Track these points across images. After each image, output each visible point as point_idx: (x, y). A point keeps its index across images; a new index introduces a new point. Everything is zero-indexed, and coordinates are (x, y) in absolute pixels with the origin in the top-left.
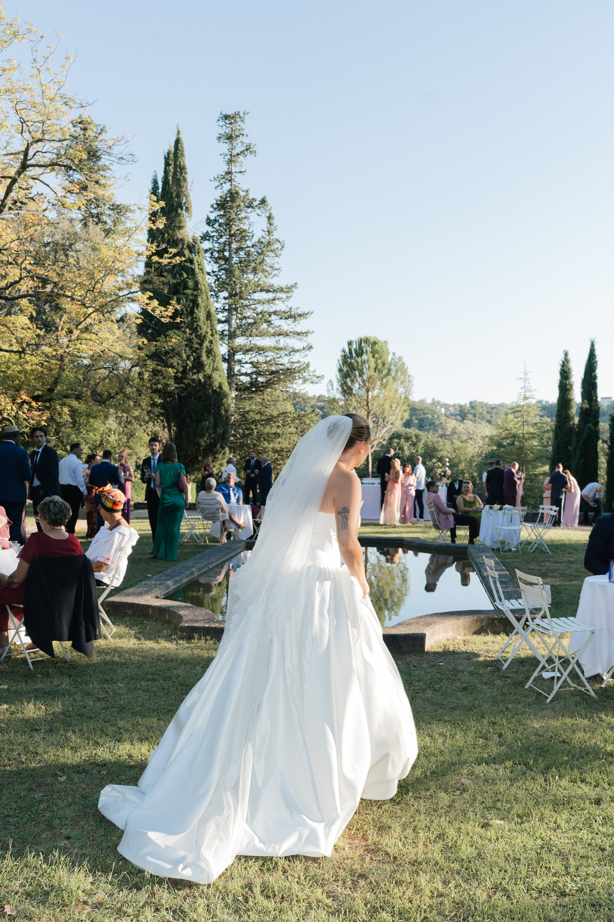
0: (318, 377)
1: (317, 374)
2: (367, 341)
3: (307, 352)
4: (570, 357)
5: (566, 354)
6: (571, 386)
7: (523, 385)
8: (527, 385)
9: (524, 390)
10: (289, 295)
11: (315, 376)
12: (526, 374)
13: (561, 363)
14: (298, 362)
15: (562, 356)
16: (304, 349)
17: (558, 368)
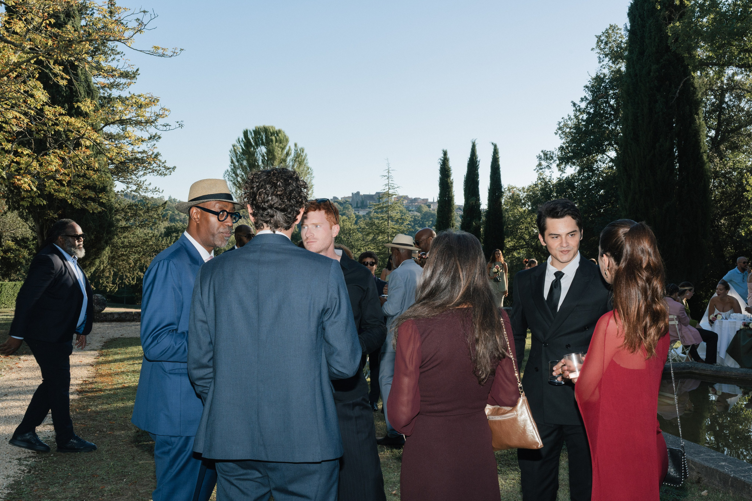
0: (168, 169)
1: (167, 165)
2: (266, 130)
3: (155, 142)
4: (449, 156)
5: (445, 153)
6: (452, 183)
7: (387, 183)
8: (390, 182)
9: (387, 187)
10: (133, 81)
11: (165, 167)
12: (389, 172)
13: (441, 162)
14: (144, 152)
15: (442, 155)
16: (150, 138)
17: (438, 167)
